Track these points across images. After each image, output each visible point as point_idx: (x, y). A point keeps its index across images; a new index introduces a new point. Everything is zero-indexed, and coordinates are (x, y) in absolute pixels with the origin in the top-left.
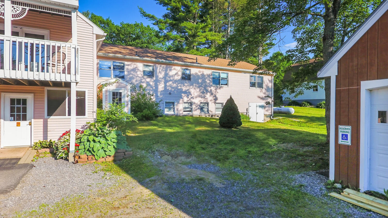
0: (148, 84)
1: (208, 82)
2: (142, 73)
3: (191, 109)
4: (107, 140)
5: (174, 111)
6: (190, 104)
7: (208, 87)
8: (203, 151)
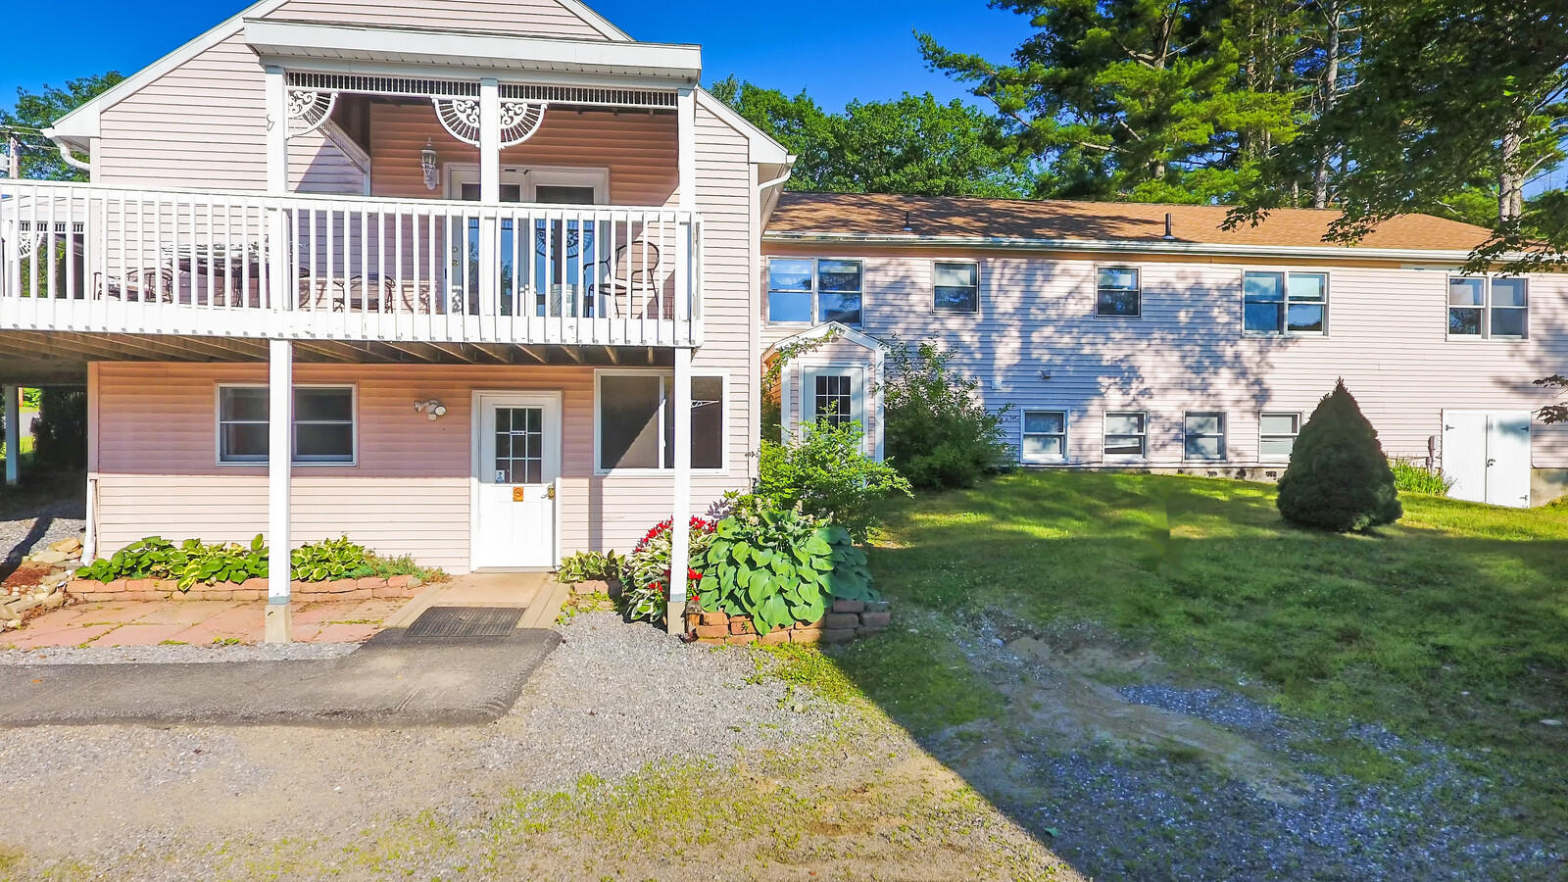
0: (953, 338)
1: (1224, 319)
2: (930, 298)
3: (1143, 439)
4: (796, 561)
5: (1063, 450)
6: (1134, 420)
7: (1223, 343)
8: (1195, 632)
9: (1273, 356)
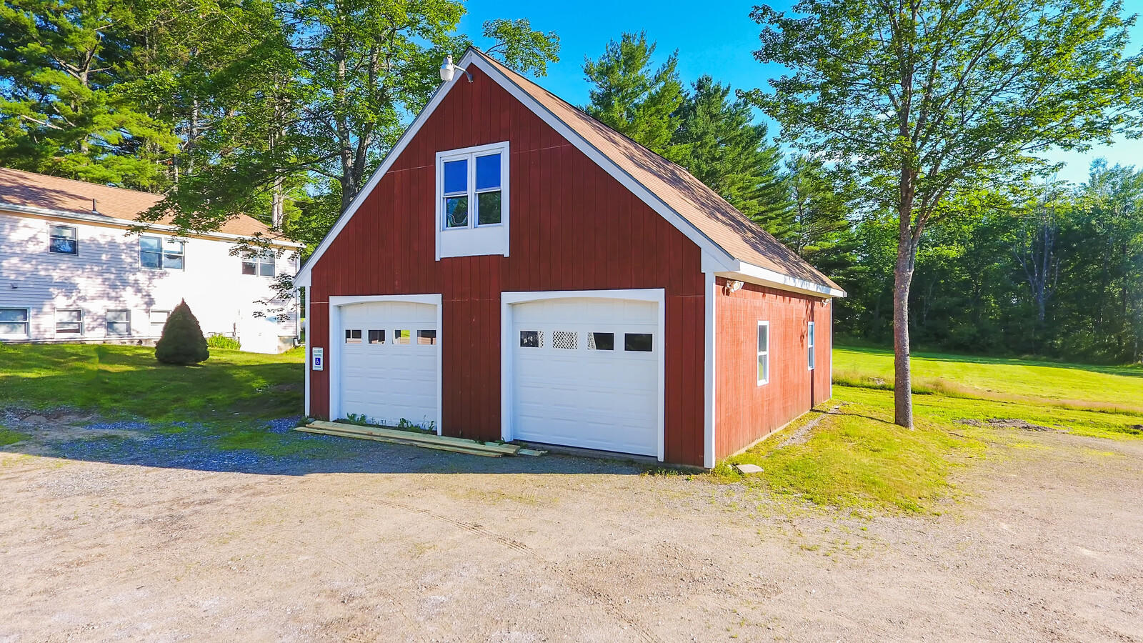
1: (129, 260)
3: (81, 325)
5: (27, 331)
6: (75, 314)
7: (127, 273)
8: (115, 405)
9: (156, 281)
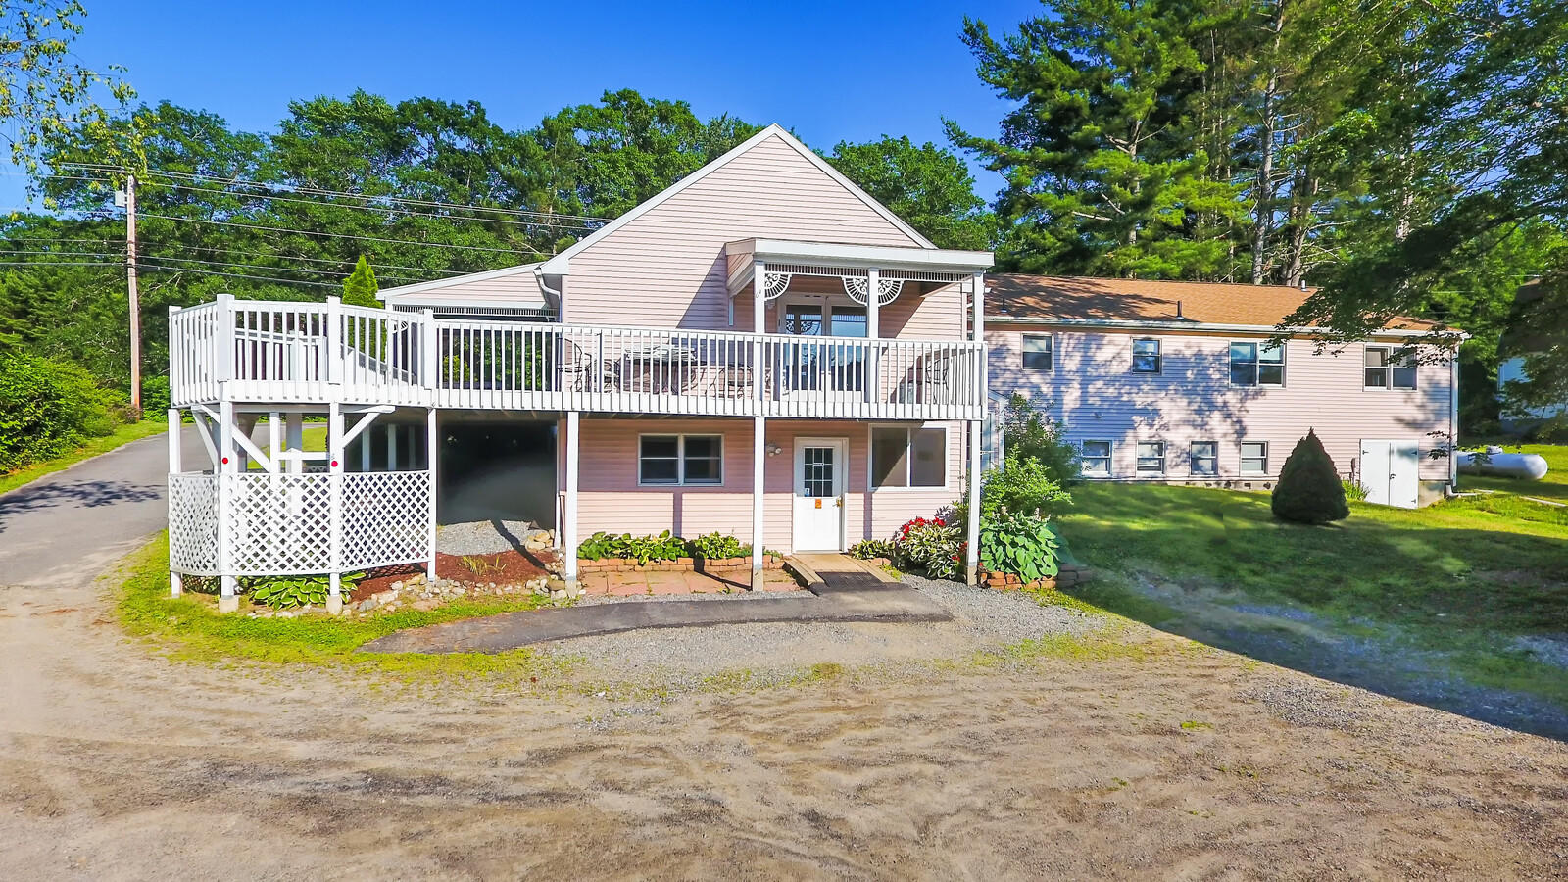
0: (1037, 392)
1: (1217, 376)
2: (1019, 360)
3: (1162, 461)
4: (1037, 542)
5: (1108, 468)
6: (1156, 447)
7: (1216, 393)
8: (1257, 579)
9: (1249, 404)
